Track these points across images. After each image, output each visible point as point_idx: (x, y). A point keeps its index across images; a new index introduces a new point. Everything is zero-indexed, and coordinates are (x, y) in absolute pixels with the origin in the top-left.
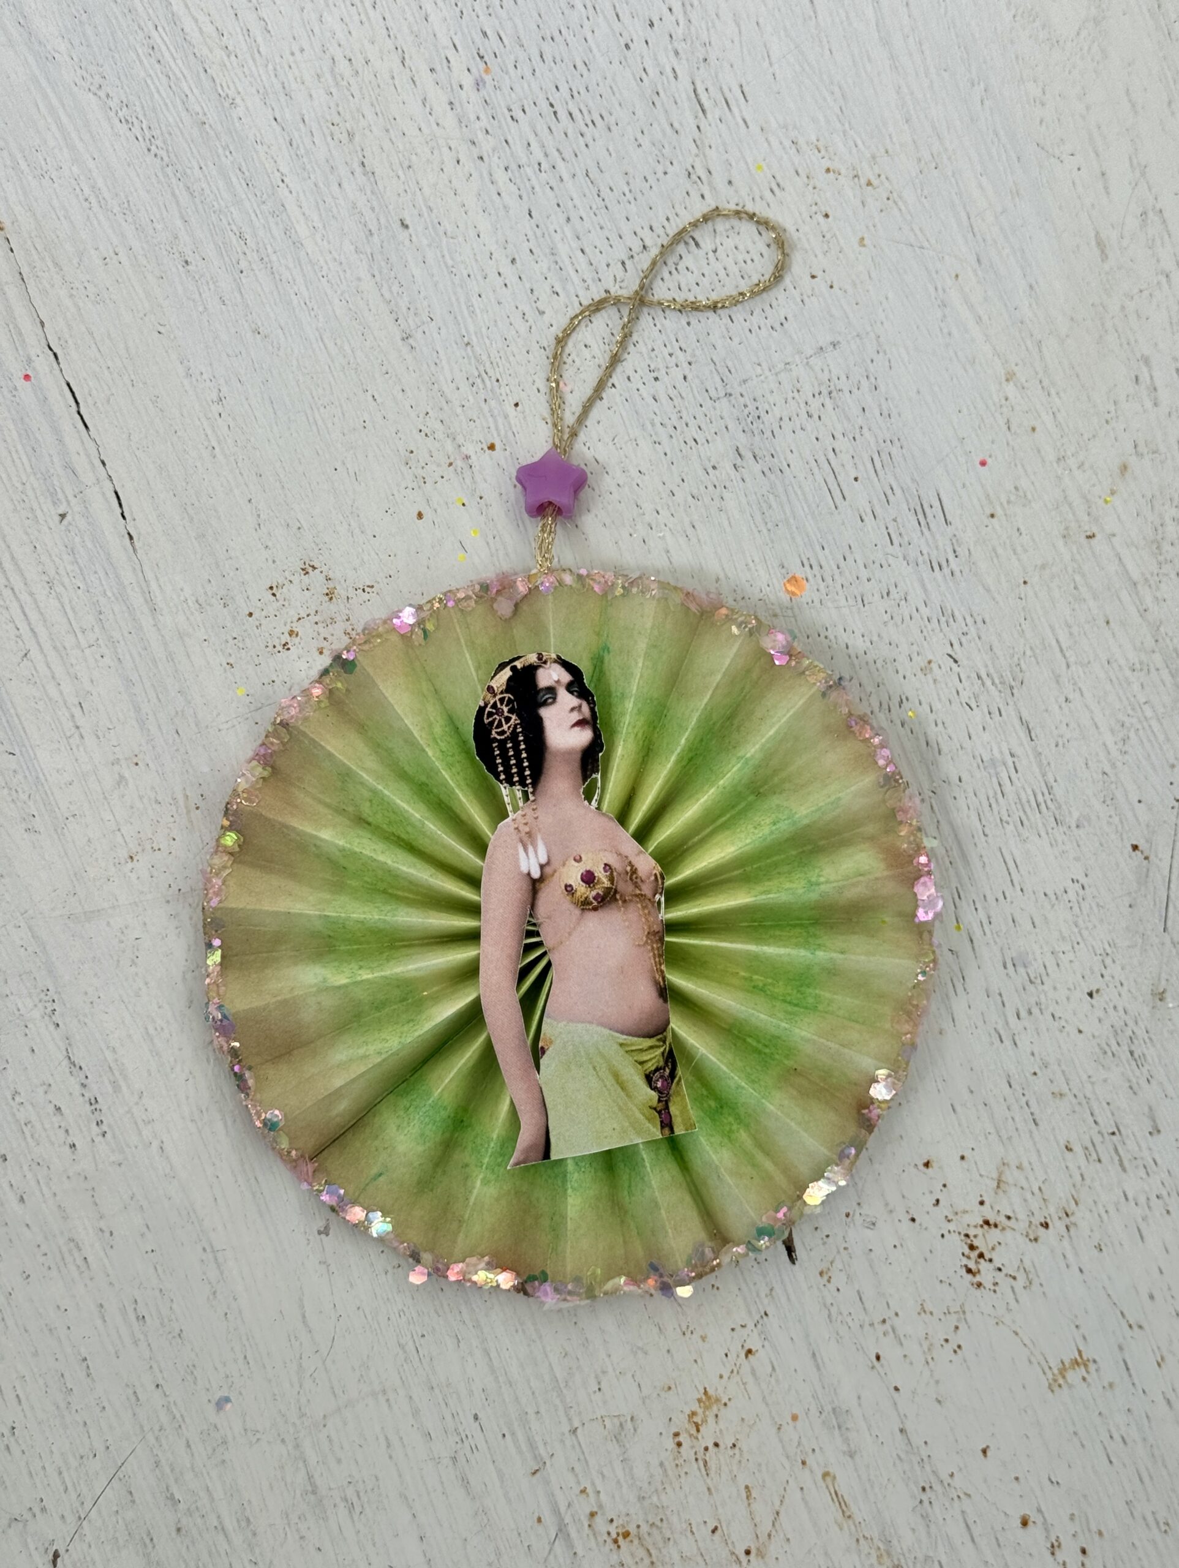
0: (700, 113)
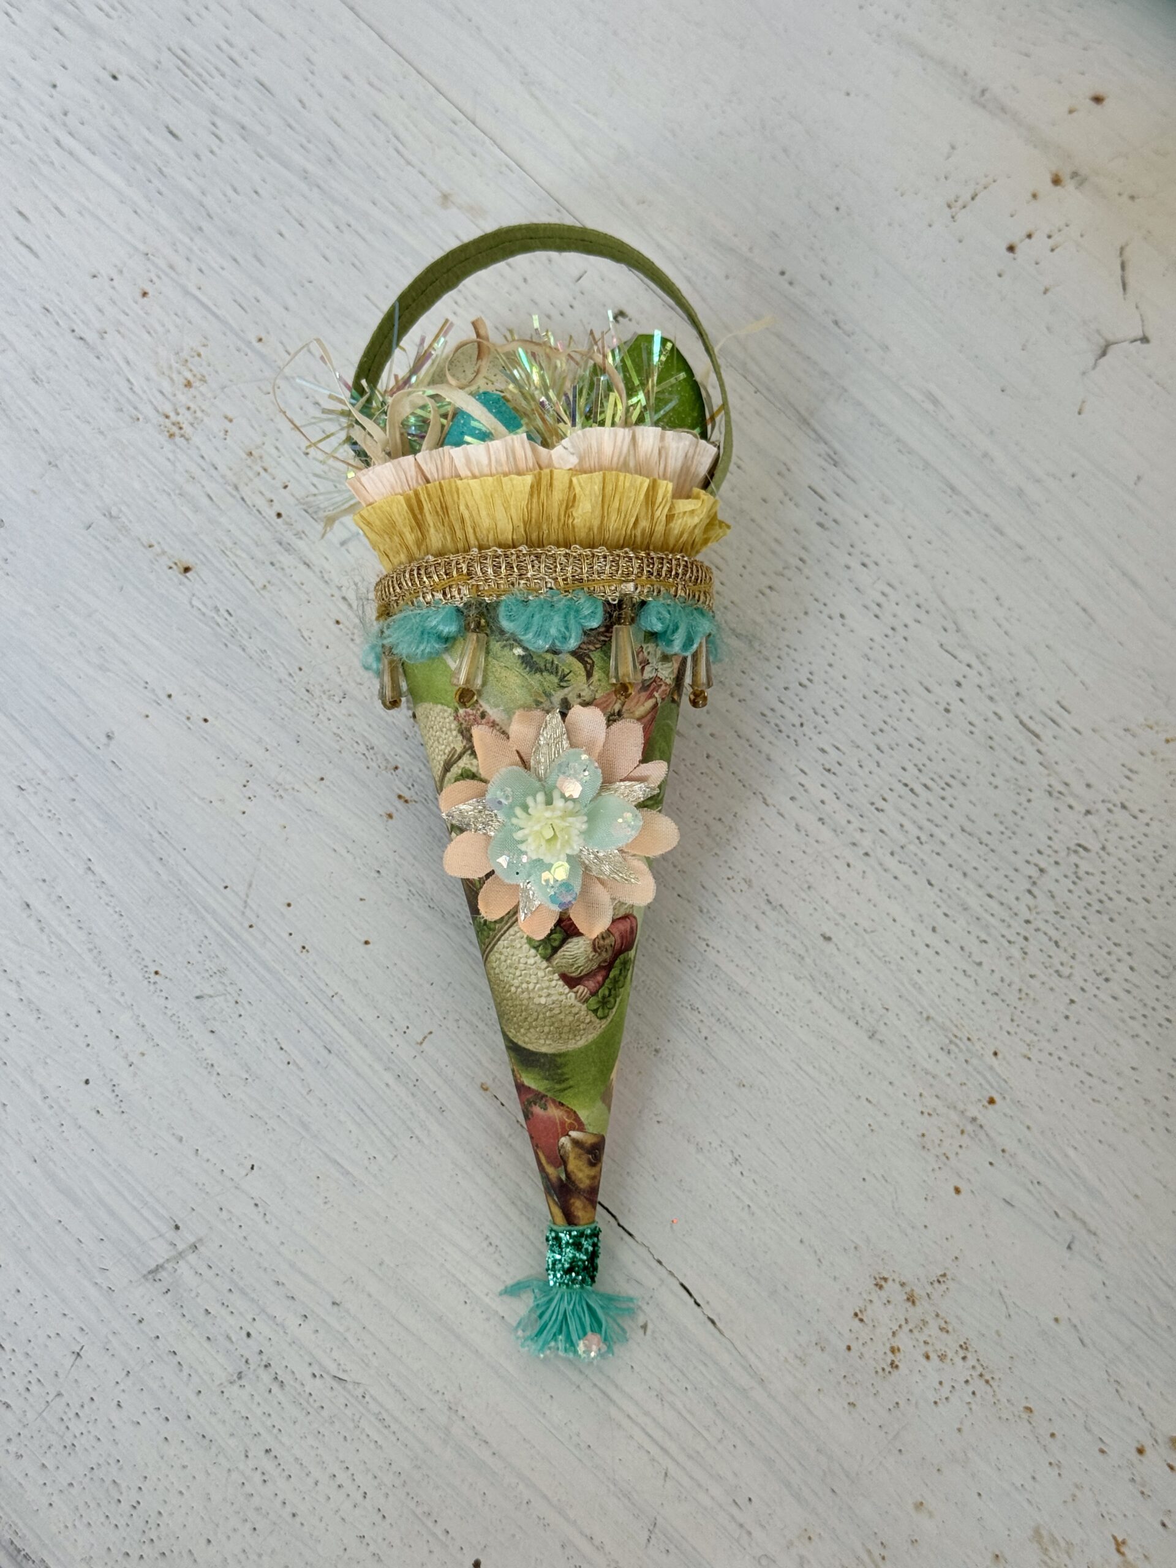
0: (1035, 739)
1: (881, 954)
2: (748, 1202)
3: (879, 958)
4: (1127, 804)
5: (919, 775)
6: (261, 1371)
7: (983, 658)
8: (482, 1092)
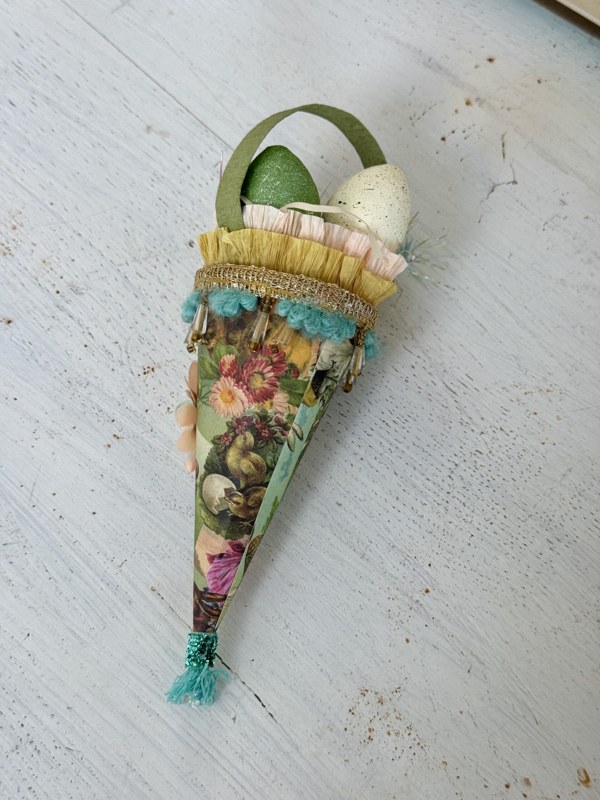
0: (454, 395)
1: (368, 513)
2: (292, 649)
3: (368, 515)
4: (503, 428)
5: (391, 416)
6: (28, 745)
7: (426, 352)
8: (152, 591)
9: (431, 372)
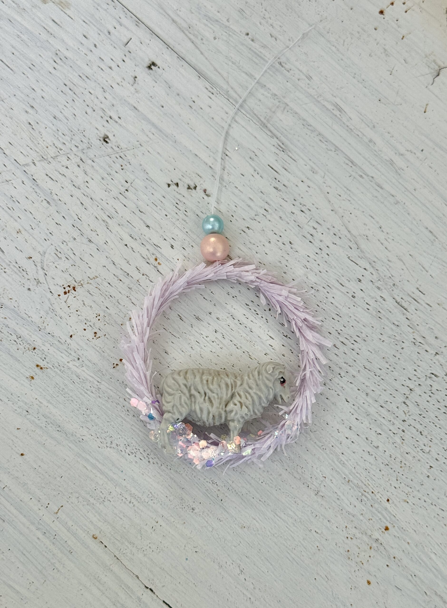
1: (320, 445)
7: (373, 264)
8: (93, 539)
9: (379, 286)
